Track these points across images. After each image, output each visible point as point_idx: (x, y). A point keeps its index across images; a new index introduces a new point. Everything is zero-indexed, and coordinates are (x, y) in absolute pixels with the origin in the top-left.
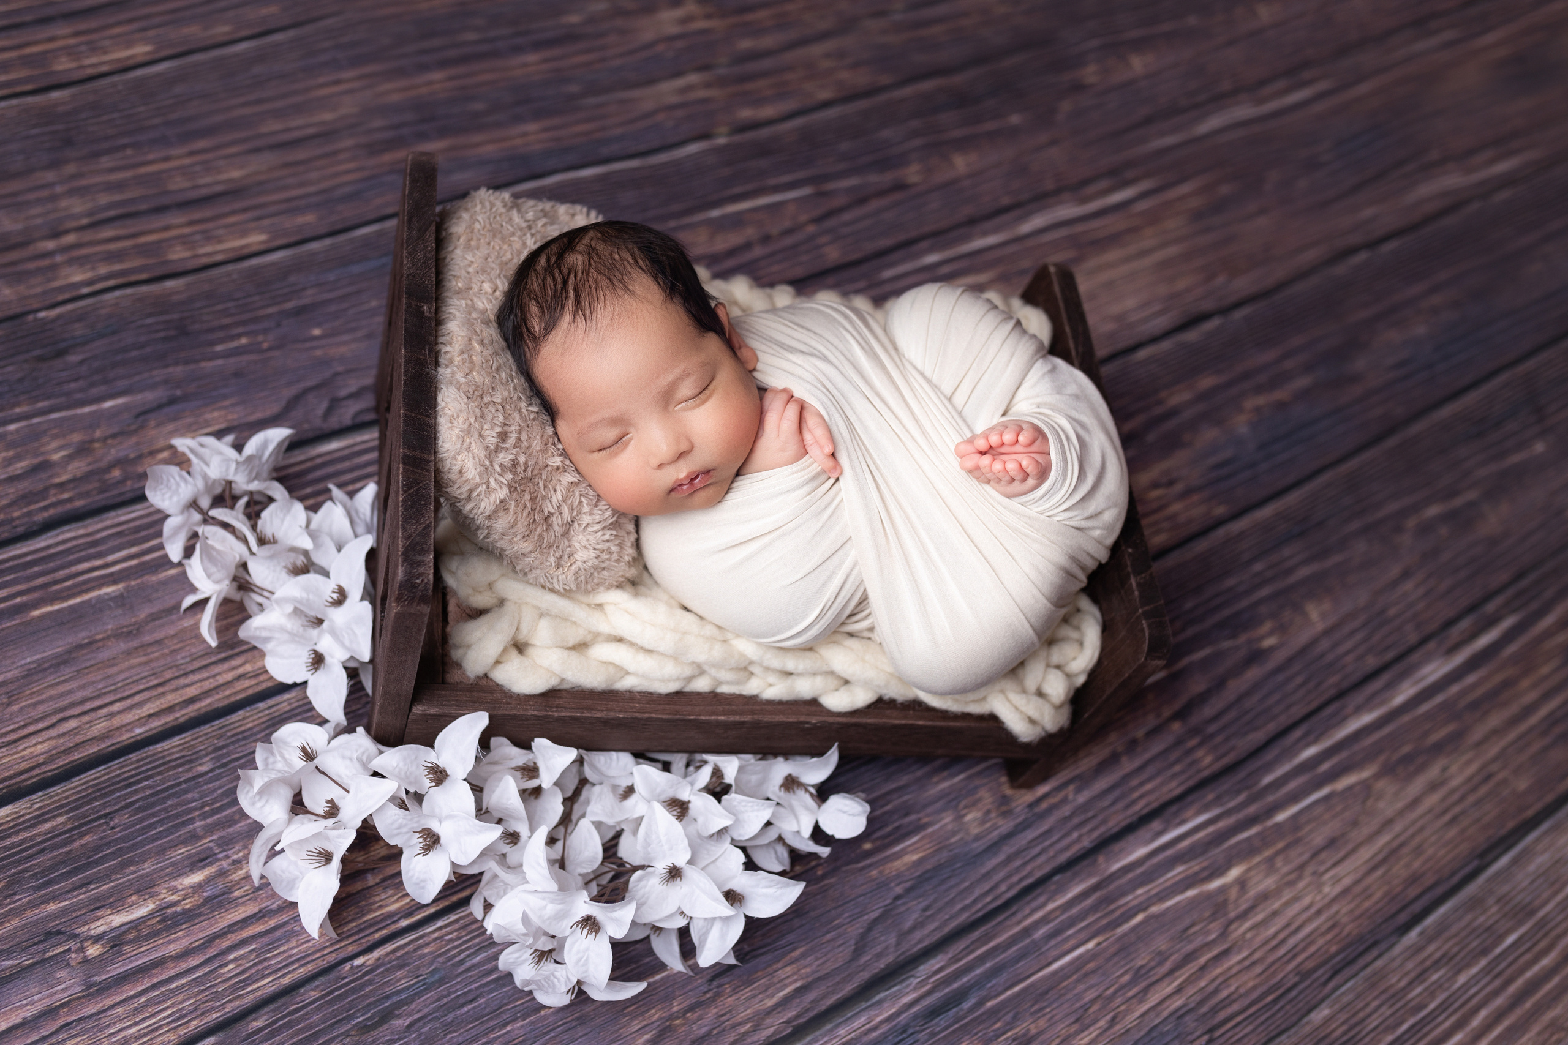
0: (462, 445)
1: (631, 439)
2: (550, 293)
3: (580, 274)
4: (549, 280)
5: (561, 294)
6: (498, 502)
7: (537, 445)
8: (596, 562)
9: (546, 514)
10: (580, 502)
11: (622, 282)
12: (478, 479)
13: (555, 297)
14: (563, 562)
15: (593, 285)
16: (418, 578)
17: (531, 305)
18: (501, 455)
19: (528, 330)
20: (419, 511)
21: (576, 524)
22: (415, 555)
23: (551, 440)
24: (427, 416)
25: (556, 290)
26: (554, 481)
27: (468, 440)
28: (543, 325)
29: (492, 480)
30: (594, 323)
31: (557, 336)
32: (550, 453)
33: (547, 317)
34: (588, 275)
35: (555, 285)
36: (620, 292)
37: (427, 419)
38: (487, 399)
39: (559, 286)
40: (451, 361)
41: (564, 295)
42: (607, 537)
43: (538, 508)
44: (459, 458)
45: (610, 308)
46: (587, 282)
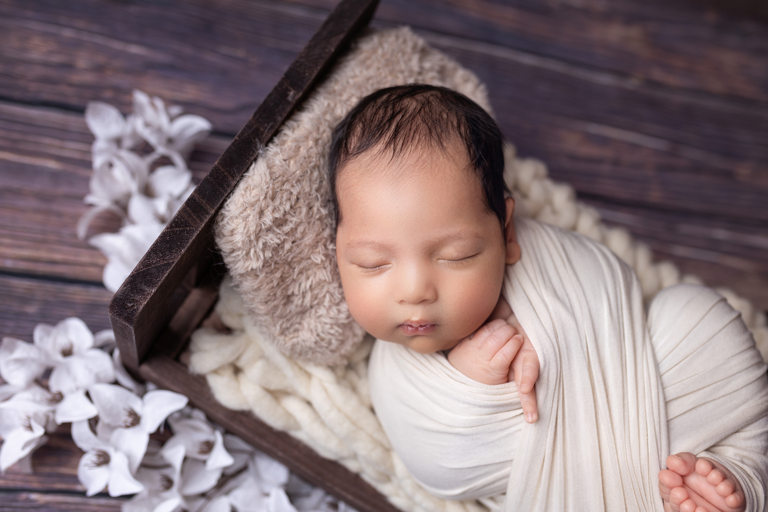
0: (242, 213)
1: (389, 268)
2: (376, 122)
3: (408, 115)
4: (381, 112)
5: (385, 124)
6: (249, 269)
7: (309, 239)
8: (313, 345)
9: (290, 292)
10: (325, 296)
11: (439, 137)
12: (240, 245)
13: (378, 126)
14: (287, 333)
15: (414, 128)
16: (130, 303)
17: (358, 126)
18: (271, 235)
19: (346, 144)
20: (170, 249)
21: (313, 311)
22: (141, 283)
23: (323, 241)
24: (233, 177)
25: (381, 122)
26: (310, 272)
27: (248, 211)
28: (358, 145)
29: (252, 251)
30: (400, 159)
31: (365, 158)
32: (317, 250)
33: (364, 140)
34: (413, 118)
35: (383, 117)
36: (434, 143)
37: (230, 179)
38: (287, 186)
39: (386, 119)
40: (283, 143)
41: (387, 127)
42: (332, 331)
43: (284, 286)
44: (235, 221)
45: (419, 152)
46: (409, 124)
